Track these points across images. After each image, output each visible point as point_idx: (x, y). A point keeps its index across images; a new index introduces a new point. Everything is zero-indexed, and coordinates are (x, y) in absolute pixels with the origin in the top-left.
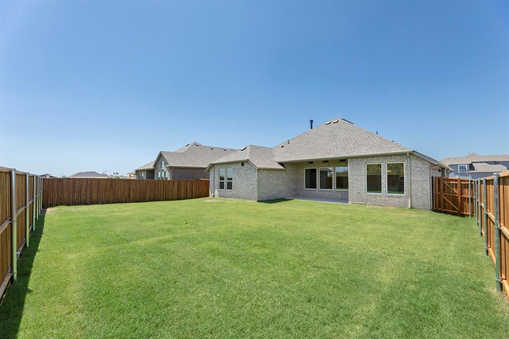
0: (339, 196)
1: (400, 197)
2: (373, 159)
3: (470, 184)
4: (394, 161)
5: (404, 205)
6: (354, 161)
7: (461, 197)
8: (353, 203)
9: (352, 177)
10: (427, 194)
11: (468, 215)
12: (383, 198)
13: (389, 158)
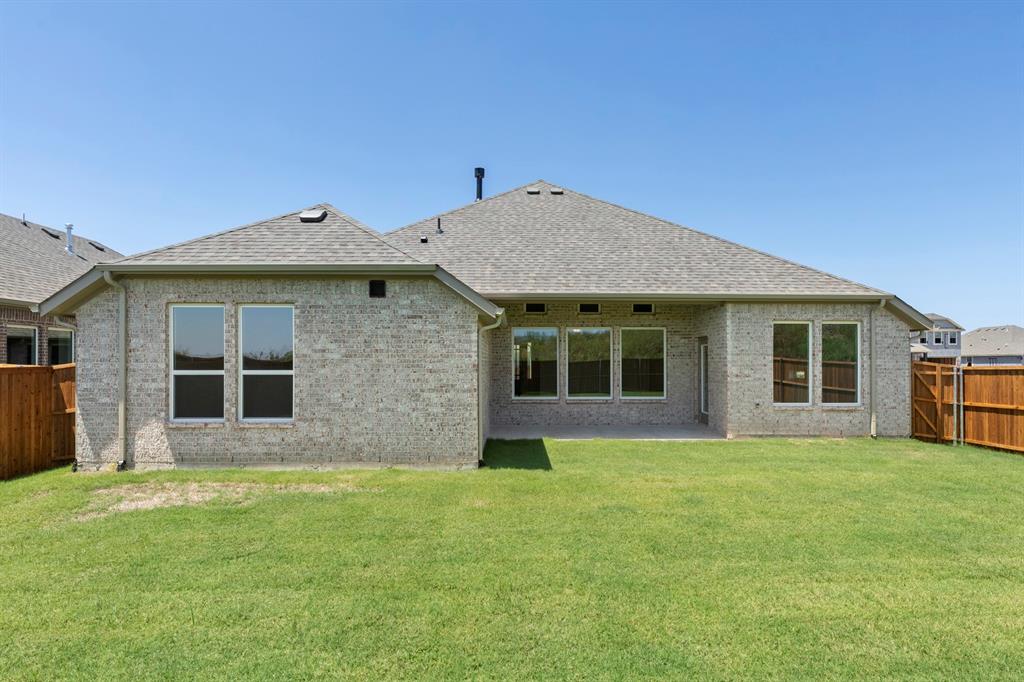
0: (634, 415)
1: (852, 411)
2: (793, 308)
3: (955, 377)
4: (839, 318)
5: (860, 429)
6: (745, 312)
7: (942, 404)
8: (739, 436)
9: (736, 358)
10: (904, 401)
11: (952, 441)
12: (816, 415)
13: (830, 308)
